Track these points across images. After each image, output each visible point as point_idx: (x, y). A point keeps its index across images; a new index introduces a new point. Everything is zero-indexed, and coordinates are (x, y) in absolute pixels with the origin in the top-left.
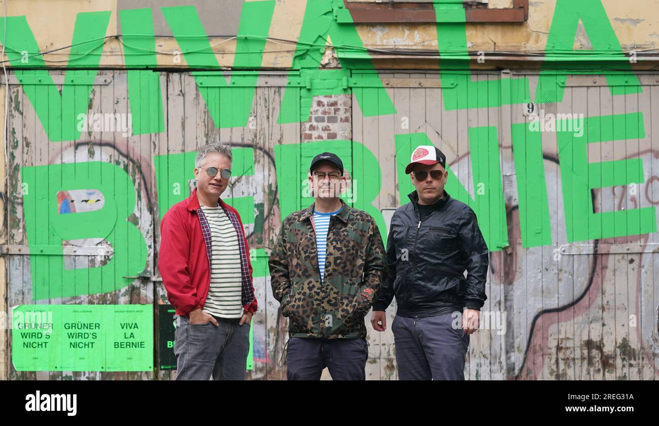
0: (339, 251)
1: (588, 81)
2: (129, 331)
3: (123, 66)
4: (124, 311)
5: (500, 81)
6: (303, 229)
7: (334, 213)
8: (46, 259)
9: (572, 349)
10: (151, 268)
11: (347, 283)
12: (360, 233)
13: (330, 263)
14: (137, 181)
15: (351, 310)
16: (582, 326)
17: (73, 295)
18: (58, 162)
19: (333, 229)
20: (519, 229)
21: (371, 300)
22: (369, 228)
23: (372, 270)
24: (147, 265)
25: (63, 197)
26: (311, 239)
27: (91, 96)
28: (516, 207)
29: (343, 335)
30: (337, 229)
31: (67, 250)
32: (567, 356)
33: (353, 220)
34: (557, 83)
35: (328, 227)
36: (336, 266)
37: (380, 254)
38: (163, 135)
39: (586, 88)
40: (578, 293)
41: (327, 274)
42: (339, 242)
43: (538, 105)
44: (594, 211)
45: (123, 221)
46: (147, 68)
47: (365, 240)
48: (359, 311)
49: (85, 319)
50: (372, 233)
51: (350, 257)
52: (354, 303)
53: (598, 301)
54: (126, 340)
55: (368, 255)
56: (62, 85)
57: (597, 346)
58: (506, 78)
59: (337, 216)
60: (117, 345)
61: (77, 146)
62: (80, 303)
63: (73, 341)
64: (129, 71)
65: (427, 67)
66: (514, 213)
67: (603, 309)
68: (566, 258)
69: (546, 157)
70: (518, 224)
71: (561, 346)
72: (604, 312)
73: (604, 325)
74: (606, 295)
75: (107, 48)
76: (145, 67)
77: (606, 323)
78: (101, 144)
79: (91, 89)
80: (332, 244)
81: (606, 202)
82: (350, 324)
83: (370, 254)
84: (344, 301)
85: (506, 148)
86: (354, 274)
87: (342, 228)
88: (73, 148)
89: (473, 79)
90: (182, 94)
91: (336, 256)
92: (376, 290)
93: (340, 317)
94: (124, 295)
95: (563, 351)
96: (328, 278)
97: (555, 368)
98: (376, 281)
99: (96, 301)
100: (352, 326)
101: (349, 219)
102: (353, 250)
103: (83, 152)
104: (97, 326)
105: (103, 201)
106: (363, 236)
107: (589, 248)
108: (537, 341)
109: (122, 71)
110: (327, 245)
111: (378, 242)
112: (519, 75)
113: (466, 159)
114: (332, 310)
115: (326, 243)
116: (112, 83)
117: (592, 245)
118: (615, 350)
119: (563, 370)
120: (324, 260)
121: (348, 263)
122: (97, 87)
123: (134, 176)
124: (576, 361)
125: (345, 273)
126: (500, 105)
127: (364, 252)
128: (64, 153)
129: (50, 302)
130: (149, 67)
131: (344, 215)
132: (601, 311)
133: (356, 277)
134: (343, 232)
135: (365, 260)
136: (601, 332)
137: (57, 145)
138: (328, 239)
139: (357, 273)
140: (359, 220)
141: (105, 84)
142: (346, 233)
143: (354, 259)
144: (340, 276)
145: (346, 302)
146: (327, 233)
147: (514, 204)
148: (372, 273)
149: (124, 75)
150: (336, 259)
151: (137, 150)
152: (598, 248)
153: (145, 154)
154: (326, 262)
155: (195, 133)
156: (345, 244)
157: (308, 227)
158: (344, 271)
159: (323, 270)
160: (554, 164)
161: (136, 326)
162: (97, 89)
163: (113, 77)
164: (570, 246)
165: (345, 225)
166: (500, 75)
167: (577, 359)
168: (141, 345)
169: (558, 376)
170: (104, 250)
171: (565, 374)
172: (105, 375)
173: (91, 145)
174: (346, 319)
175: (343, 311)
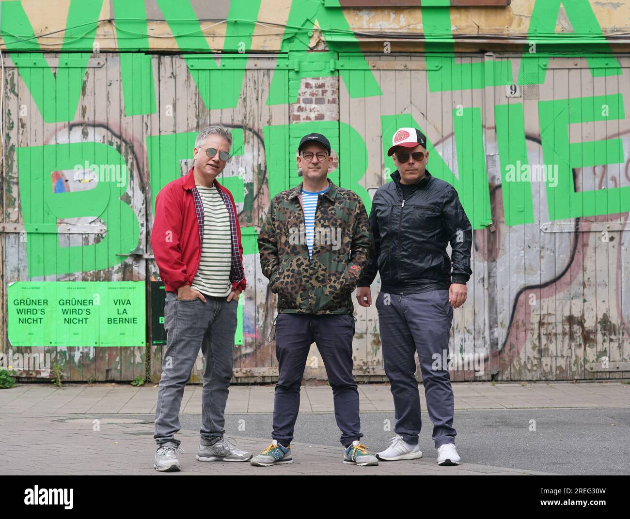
1: (570, 63)
2: (122, 308)
3: (116, 49)
4: (117, 288)
5: (483, 63)
6: (292, 208)
7: (321, 193)
8: (41, 237)
9: (554, 324)
10: (143, 246)
11: (334, 260)
12: (347, 212)
14: (130, 161)
15: (338, 287)
16: (564, 301)
17: (67, 272)
18: (53, 142)
19: (321, 207)
20: (502, 208)
21: (358, 276)
22: (356, 207)
23: (359, 248)
24: (140, 243)
25: (57, 176)
26: (299, 218)
27: (85, 79)
28: (500, 186)
29: (331, 311)
30: (325, 207)
31: (61, 229)
32: (549, 331)
33: (340, 198)
34: (539, 65)
35: (316, 205)
37: (366, 232)
38: (155, 116)
39: (567, 71)
40: (559, 270)
41: (315, 251)
42: (326, 220)
43: (520, 87)
44: (576, 190)
45: (117, 200)
46: (139, 51)
47: (352, 218)
48: (346, 287)
49: (79, 295)
50: (359, 212)
52: (341, 280)
53: (580, 277)
54: (119, 316)
55: (355, 232)
56: (56, 68)
57: (578, 322)
58: (489, 60)
59: (325, 195)
60: (110, 321)
61: (71, 127)
62: (74, 280)
63: (67, 316)
64: (121, 54)
65: (412, 50)
66: (497, 192)
67: (584, 285)
68: (548, 236)
69: (529, 137)
70: (501, 203)
71: (543, 321)
72: (585, 289)
73: (585, 301)
74: (587, 272)
75: (100, 31)
76: (137, 50)
77: (587, 299)
78: (94, 125)
79: (84, 71)
80: (320, 222)
81: (587, 181)
82: (337, 300)
83: (357, 232)
84: (331, 278)
85: (489, 128)
86: (342, 251)
87: (329, 207)
88: (67, 129)
89: (457, 61)
90: (174, 76)
92: (363, 267)
93: (328, 293)
94: (117, 272)
95: (545, 326)
96: (316, 255)
97: (537, 344)
98: (363, 258)
99: (89, 278)
100: (340, 302)
101: (336, 198)
103: (77, 132)
104: (91, 302)
106: (350, 214)
107: (570, 226)
108: (519, 316)
109: (115, 54)
110: (315, 223)
111: (364, 221)
112: (502, 58)
113: (450, 139)
114: (320, 287)
115: (314, 221)
116: (105, 66)
117: (573, 223)
118: (596, 326)
119: (545, 345)
122: (91, 69)
123: (126, 156)
124: (558, 336)
125: (332, 251)
126: (483, 87)
127: (351, 230)
128: (59, 134)
129: (45, 279)
130: (141, 50)
131: (332, 194)
132: (582, 288)
133: (343, 254)
134: (330, 210)
135: (352, 238)
136: (582, 308)
137: (51, 126)
138: (316, 218)
139: (345, 251)
140: (346, 199)
141: (98, 66)
142: (333, 212)
143: (342, 237)
144: (328, 254)
145: (333, 278)
146: (315, 211)
147: (497, 183)
148: (358, 251)
149: (116, 57)
151: (130, 131)
152: (579, 226)
153: (137, 135)
155: (187, 114)
156: (332, 222)
157: (297, 205)
159: (311, 248)
160: (536, 144)
161: (129, 302)
162: (91, 71)
163: (106, 60)
164: (552, 224)
165: (333, 203)
166: (483, 57)
167: (559, 334)
168: (134, 320)
169: (540, 351)
170: (97, 228)
171: (547, 349)
172: (99, 350)
173: (85, 126)
174: (334, 295)
175: (331, 287)
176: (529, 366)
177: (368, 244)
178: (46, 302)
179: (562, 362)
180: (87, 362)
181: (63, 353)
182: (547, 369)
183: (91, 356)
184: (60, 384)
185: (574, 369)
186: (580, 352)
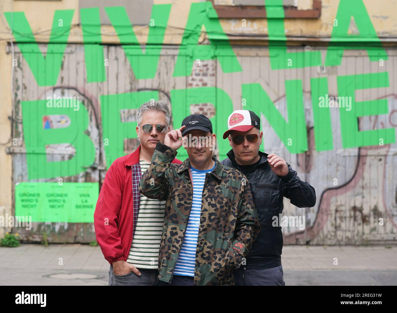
0: (213, 207)
1: (356, 53)
2: (84, 199)
3: (82, 42)
4: (81, 186)
5: (304, 53)
7: (209, 171)
8: (36, 156)
9: (344, 211)
10: (97, 162)
12: (233, 190)
13: (204, 218)
14: (90, 110)
15: (223, 265)
16: (351, 198)
17: (51, 177)
18: (43, 98)
19: (208, 186)
20: (314, 141)
22: (241, 185)
23: (244, 225)
24: (95, 160)
25: (46, 119)
27: (63, 59)
28: (312, 128)
30: (212, 186)
31: (48, 151)
32: (341, 215)
33: (225, 177)
34: (338, 54)
35: (204, 183)
36: (211, 222)
37: (250, 209)
38: (105, 83)
39: (355, 57)
40: (348, 179)
41: (201, 229)
42: (213, 199)
43: (326, 67)
44: (359, 129)
45: (82, 133)
46: (96, 43)
47: (237, 197)
48: (231, 265)
49: (58, 191)
50: (242, 190)
51: (224, 214)
52: (226, 258)
53: (360, 183)
54: (82, 204)
55: (240, 211)
56: (45, 53)
57: (359, 210)
58: (308, 51)
59: (212, 173)
60: (77, 207)
61: (54, 89)
62: (56, 182)
63: (52, 204)
64: (85, 45)
65: (261, 44)
66: (311, 131)
67: (363, 188)
68: (341, 158)
70: (313, 138)
71: (338, 209)
72: (364, 190)
73: (363, 197)
74: (365, 180)
75: (72, 31)
77: (365, 197)
78: (69, 88)
79: (63, 55)
80: (207, 201)
81: (365, 124)
82: (221, 278)
83: (242, 210)
84: (217, 255)
85: (307, 92)
86: (227, 229)
87: (215, 185)
88: (51, 91)
89: (288, 51)
90: (117, 59)
91: (210, 213)
92: (247, 245)
93: (213, 271)
94: (82, 177)
95: (339, 212)
96: (203, 233)
97: (334, 223)
98: (247, 236)
99: (66, 181)
100: (223, 279)
101: (222, 177)
102: (226, 206)
103: (59, 91)
104: (66, 195)
105: (69, 122)
106: (236, 193)
107: (355, 152)
108: (324, 206)
109: (78, 46)
110: (202, 201)
111: (249, 198)
112: (315, 49)
113: (283, 99)
114: (205, 264)
115: (201, 200)
116: (75, 52)
117: (357, 150)
118: (370, 213)
119: (339, 224)
120: (200, 216)
121: (222, 219)
123: (88, 107)
125: (218, 228)
126: (304, 66)
127: (236, 209)
128: (47, 93)
129: (38, 181)
131: (219, 173)
132: (361, 189)
133: (228, 232)
134: (217, 189)
135: (238, 216)
136: (362, 201)
137: (42, 88)
138: (203, 196)
139: (230, 228)
140: (231, 177)
141: (71, 52)
142: (220, 191)
143: (227, 215)
144: (214, 232)
145: (218, 256)
146: (202, 190)
147: (311, 125)
148: (243, 229)
149: (82, 47)
150: (210, 215)
151: (90, 92)
152: (361, 152)
153: (94, 94)
154: (201, 218)
155: (124, 83)
156: (219, 201)
158: (218, 227)
161: (88, 196)
162: (66, 55)
163: (76, 48)
164: (344, 151)
165: (219, 182)
166: (304, 49)
167: (348, 217)
168: (91, 207)
169: (336, 227)
170: (70, 150)
171: (340, 226)
172: (71, 225)
173: (63, 89)
174: (219, 272)
175: (216, 264)
176: (329, 236)
177: (253, 221)
178: (38, 195)
179: (349, 234)
180: (63, 231)
181: (48, 226)
182: (340, 238)
183: (66, 227)
184: (47, 244)
185: (356, 238)
186: (360, 228)
